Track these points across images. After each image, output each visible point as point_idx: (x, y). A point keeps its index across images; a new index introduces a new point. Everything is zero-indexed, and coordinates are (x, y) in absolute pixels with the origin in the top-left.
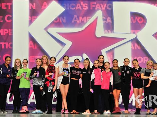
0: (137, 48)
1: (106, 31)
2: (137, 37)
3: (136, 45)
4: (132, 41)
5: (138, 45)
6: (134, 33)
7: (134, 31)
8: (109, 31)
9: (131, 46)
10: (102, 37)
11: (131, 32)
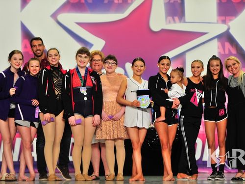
0: (229, 50)
1: (170, 18)
2: (229, 29)
3: (227, 45)
4: (219, 37)
5: (232, 46)
6: (224, 22)
7: (223, 18)
8: (176, 18)
9: (218, 48)
10: (163, 31)
11: (218, 21)
